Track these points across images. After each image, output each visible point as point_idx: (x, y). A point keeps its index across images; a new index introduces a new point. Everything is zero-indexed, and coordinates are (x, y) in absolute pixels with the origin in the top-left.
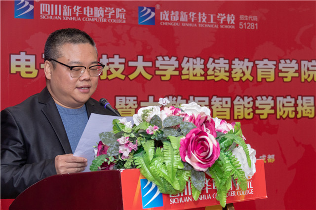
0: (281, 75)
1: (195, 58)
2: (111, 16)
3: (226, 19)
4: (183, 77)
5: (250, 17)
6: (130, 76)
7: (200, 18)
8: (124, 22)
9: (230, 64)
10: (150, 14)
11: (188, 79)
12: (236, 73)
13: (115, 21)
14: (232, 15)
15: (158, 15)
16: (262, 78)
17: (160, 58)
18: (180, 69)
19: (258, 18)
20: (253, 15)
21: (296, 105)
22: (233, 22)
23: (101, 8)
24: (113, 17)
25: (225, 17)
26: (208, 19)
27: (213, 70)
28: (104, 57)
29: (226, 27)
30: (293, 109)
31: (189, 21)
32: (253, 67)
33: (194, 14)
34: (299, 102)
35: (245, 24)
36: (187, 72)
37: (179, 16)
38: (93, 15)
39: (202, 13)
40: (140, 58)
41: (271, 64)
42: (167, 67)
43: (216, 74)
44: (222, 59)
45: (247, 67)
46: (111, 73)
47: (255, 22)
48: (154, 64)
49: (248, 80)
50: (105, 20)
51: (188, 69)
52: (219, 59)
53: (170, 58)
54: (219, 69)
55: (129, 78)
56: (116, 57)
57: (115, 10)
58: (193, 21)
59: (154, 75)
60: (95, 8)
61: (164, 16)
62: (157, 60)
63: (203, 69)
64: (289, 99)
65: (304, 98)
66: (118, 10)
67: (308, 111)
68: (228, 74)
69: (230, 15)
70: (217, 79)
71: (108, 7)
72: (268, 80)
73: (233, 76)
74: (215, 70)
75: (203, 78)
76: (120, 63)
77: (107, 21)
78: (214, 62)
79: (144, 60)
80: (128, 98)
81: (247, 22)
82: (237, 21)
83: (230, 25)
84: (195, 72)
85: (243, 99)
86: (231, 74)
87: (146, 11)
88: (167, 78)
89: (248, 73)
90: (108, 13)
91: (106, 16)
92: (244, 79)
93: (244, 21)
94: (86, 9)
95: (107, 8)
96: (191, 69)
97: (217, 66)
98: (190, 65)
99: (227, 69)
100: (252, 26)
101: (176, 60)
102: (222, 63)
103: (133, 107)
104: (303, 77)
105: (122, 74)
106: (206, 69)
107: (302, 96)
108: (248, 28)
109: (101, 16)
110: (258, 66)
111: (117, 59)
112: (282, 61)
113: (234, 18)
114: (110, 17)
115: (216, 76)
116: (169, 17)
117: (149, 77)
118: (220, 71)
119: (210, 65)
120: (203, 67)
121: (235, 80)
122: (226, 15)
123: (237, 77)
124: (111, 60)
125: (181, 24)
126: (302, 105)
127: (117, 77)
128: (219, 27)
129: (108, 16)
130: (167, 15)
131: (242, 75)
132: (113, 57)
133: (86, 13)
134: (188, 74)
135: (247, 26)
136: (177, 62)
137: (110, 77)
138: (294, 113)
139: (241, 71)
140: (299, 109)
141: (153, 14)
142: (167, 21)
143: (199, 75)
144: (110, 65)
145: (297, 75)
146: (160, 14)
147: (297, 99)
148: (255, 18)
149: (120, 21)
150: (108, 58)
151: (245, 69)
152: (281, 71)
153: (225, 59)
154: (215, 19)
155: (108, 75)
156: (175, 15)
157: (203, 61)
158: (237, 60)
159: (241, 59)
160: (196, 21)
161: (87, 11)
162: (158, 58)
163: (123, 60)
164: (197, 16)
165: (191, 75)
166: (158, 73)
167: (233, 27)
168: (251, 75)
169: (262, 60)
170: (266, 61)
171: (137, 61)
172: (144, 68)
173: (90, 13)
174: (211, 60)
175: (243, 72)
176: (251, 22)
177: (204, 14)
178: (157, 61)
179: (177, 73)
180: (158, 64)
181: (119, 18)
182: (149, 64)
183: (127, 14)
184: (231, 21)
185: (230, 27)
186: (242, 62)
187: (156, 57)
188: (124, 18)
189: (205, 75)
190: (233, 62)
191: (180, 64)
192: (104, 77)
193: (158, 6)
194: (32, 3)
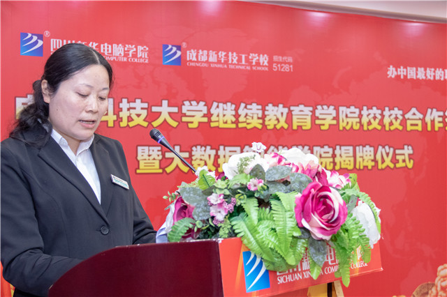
0: (318, 122)
1: (225, 103)
2: (132, 55)
3: (258, 60)
4: (213, 125)
5: (285, 58)
6: (153, 123)
7: (230, 58)
8: (147, 61)
9: (264, 110)
10: (175, 53)
11: (218, 127)
12: (270, 120)
13: (136, 60)
14: (266, 55)
15: (184, 54)
16: (298, 126)
17: (187, 103)
18: (209, 115)
19: (293, 59)
20: (287, 56)
21: (334, 156)
22: (266, 63)
23: (120, 45)
24: (135, 55)
25: (257, 58)
26: (240, 60)
27: (245, 117)
28: (125, 101)
29: (259, 68)
30: (331, 160)
31: (219, 62)
32: (288, 114)
33: (224, 54)
34: (337, 152)
35: (279, 65)
36: (217, 119)
37: (208, 55)
38: (112, 53)
39: (232, 53)
40: (165, 103)
41: (307, 110)
42: (195, 113)
43: (248, 121)
44: (254, 105)
45: (282, 114)
46: (132, 120)
47: (289, 64)
48: (180, 109)
49: (282, 127)
50: (125, 59)
51: (218, 116)
52: (251, 104)
53: (198, 103)
54: (251, 115)
55: (152, 126)
56: (138, 101)
57: (136, 47)
58: (223, 61)
59: (180, 122)
60: (114, 45)
61: (191, 55)
62: (184, 105)
63: (234, 116)
64: (326, 148)
65: (343, 148)
66: (140, 48)
67: (347, 162)
68: (261, 121)
69: (263, 55)
70: (249, 127)
71: (128, 44)
72: (304, 128)
73: (267, 123)
74: (248, 117)
75: (234, 126)
76: (142, 109)
77: (128, 59)
78: (246, 107)
79: (169, 105)
80: (151, 148)
81: (281, 63)
82: (271, 62)
83: (263, 66)
84: (225, 119)
85: (278, 149)
86: (264, 121)
87: (171, 49)
88: (195, 125)
89: (283, 120)
90: (128, 51)
91: (126, 55)
92: (278, 127)
93: (278, 63)
94: (104, 47)
95: (127, 46)
96: (221, 115)
97: (249, 112)
98: (220, 110)
99: (260, 116)
100: (287, 68)
101: (205, 105)
102: (255, 109)
103: (157, 158)
104: (342, 125)
105: (144, 120)
106: (237, 116)
107: (341, 146)
108: (282, 70)
109: (120, 54)
110: (293, 113)
111: (138, 104)
112: (319, 107)
113: (267, 58)
114: (130, 56)
115: (248, 124)
116: (197, 57)
117: (174, 124)
118: (252, 118)
119: (242, 111)
120: (234, 113)
121: (269, 127)
122: (259, 56)
123: (270, 124)
124: (132, 105)
125: (210, 65)
126: (340, 155)
127: (138, 125)
128: (251, 68)
129: (129, 54)
130: (195, 55)
131: (276, 122)
132: (135, 102)
133: (104, 50)
134: (218, 121)
135: (282, 67)
136: (206, 108)
137: (131, 124)
138: (332, 164)
139: (275, 118)
140: (338, 160)
141: (179, 53)
142: (194, 61)
143: (229, 122)
144: (131, 110)
145: (334, 122)
146: (186, 53)
147: (335, 149)
148: (290, 59)
149: (142, 61)
150: (128, 102)
151: (279, 116)
152: (318, 118)
153: (258, 104)
154: (247, 60)
155: (128, 121)
156: (203, 55)
157: (234, 106)
158: (270, 105)
159: (276, 105)
160: (226, 62)
161: (106, 48)
162: (185, 103)
163: (145, 105)
164: (227, 56)
165: (221, 122)
166: (184, 119)
167: (267, 69)
168: (286, 122)
169: (298, 106)
170: (302, 107)
171: (161, 106)
172: (170, 113)
173: (108, 50)
174: (243, 105)
175: (278, 120)
176: (285, 63)
177: (235, 54)
178: (183, 107)
179: (205, 120)
180: (184, 109)
181: (141, 57)
182: (175, 110)
183: (150, 53)
184: (263, 63)
185: (263, 69)
186: (276, 108)
187: (183, 102)
188: (146, 57)
189: (237, 122)
190: (267, 108)
191: (209, 110)
192: (124, 124)
193: (184, 45)
194: (41, 37)
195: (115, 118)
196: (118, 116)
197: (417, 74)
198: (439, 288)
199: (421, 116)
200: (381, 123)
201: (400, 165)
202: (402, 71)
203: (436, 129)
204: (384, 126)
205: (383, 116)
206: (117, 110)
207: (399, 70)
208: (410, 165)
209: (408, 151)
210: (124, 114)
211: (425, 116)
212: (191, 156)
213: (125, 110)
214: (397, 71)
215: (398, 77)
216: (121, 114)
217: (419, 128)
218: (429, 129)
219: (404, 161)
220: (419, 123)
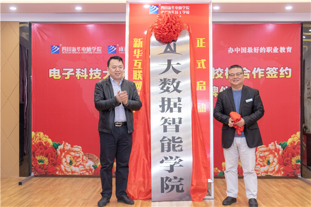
8: (101, 53)
13: (96, 53)
15: (118, 49)
23: (90, 47)
24: (96, 51)
28: (91, 69)
38: (86, 51)
46: (95, 76)
50: (92, 53)
57: (96, 48)
60: (87, 47)
61: (121, 49)
66: (98, 48)
71: (93, 47)
76: (99, 72)
87: (112, 47)
90: (93, 49)
91: (92, 51)
105: (100, 76)
109: (90, 51)
111: (97, 70)
114: (94, 51)
116: (124, 50)
124: (94, 70)
127: (97, 78)
137: (94, 78)
141: (115, 49)
142: (122, 52)
144: (94, 73)
149: (99, 53)
161: (84, 49)
163: (100, 70)
181: (98, 51)
183: (102, 49)
188: (101, 51)
192: (91, 78)
193: (118, 45)
194: (58, 46)
195: (87, 76)
196: (88, 75)
197: (247, 51)
198: (258, 157)
199: (250, 71)
200: (223, 75)
202: (237, 50)
203: (260, 77)
204: (225, 77)
205: (224, 72)
206: (88, 73)
207: (235, 49)
210: (91, 74)
211: (252, 71)
213: (91, 72)
214: (234, 49)
215: (235, 53)
217: (248, 77)
218: (255, 77)
220: (248, 75)
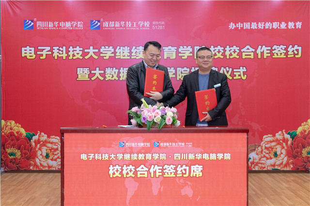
0: (180, 55)
1: (124, 47)
3: (144, 24)
4: (117, 57)
5: (160, 22)
6: (85, 57)
7: (127, 25)
8: (82, 29)
10: (97, 24)
11: (120, 58)
13: (77, 28)
15: (102, 24)
16: (167, 57)
17: (103, 47)
18: (115, 53)
19: (165, 22)
20: (162, 21)
22: (148, 26)
23: (69, 22)
24: (76, 26)
26: (133, 25)
27: (135, 53)
28: (71, 47)
29: (144, 29)
31: (121, 27)
34: (193, 70)
36: (119, 54)
37: (115, 24)
38: (65, 26)
39: (128, 22)
40: (91, 48)
41: (174, 49)
42: (107, 52)
43: (137, 55)
44: (141, 47)
46: (75, 56)
47: (163, 25)
48: (99, 50)
50: (72, 28)
51: (120, 53)
52: (139, 47)
53: (109, 47)
56: (78, 47)
57: (77, 23)
58: (123, 26)
59: (99, 56)
60: (66, 22)
61: (106, 24)
63: (129, 53)
66: (79, 23)
69: (147, 22)
70: (137, 58)
71: (73, 22)
72: (171, 58)
74: (137, 53)
75: (129, 58)
76: (80, 51)
78: (136, 48)
79: (94, 49)
80: (84, 69)
81: (157, 25)
82: (151, 25)
84: (124, 54)
87: (95, 22)
88: (107, 58)
91: (72, 26)
93: (155, 25)
96: (122, 53)
98: (121, 50)
100: (161, 27)
101: (113, 48)
103: (87, 73)
105: (81, 56)
106: (131, 53)
107: (195, 67)
108: (158, 29)
109: (69, 26)
110: (164, 50)
111: (78, 48)
112: (181, 47)
113: (149, 23)
114: (74, 27)
116: (109, 25)
117: (96, 57)
118: (140, 53)
119: (133, 50)
120: (129, 51)
122: (144, 22)
124: (75, 49)
125: (116, 29)
127: (78, 58)
128: (140, 29)
130: (107, 24)
132: (76, 47)
134: (120, 56)
135: (158, 27)
137: (74, 58)
141: (99, 24)
142: (107, 27)
143: (126, 56)
144: (74, 52)
145: (191, 55)
148: (163, 23)
149: (80, 28)
150: (73, 48)
152: (180, 53)
154: (137, 25)
155: (73, 56)
156: (112, 24)
157: (129, 48)
160: (125, 26)
161: (62, 24)
163: (82, 49)
164: (125, 23)
165: (122, 56)
166: (101, 55)
167: (149, 29)
169: (167, 47)
170: (170, 47)
171: (89, 49)
174: (134, 47)
176: (160, 25)
177: (130, 22)
178: (101, 49)
179: (113, 55)
180: (102, 51)
182: (97, 51)
183: (84, 25)
185: (146, 28)
187: (101, 47)
188: (82, 27)
189: (130, 56)
191: (115, 50)
192: (71, 58)
193: (102, 20)
194: (32, 21)
195: (66, 55)
196: (68, 54)
197: (251, 26)
198: (263, 148)
199: (254, 50)
200: (224, 54)
201: (237, 77)
202: (239, 25)
203: (265, 57)
204: (225, 56)
205: (225, 51)
206: (67, 52)
207: (237, 24)
208: (244, 78)
209: (242, 70)
210: (71, 53)
211: (256, 50)
212: (105, 72)
213: (71, 51)
214: (236, 25)
215: (236, 29)
216: (69, 53)
217: (252, 57)
218: (259, 57)
219: (240, 75)
220: (252, 54)
